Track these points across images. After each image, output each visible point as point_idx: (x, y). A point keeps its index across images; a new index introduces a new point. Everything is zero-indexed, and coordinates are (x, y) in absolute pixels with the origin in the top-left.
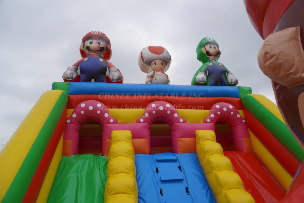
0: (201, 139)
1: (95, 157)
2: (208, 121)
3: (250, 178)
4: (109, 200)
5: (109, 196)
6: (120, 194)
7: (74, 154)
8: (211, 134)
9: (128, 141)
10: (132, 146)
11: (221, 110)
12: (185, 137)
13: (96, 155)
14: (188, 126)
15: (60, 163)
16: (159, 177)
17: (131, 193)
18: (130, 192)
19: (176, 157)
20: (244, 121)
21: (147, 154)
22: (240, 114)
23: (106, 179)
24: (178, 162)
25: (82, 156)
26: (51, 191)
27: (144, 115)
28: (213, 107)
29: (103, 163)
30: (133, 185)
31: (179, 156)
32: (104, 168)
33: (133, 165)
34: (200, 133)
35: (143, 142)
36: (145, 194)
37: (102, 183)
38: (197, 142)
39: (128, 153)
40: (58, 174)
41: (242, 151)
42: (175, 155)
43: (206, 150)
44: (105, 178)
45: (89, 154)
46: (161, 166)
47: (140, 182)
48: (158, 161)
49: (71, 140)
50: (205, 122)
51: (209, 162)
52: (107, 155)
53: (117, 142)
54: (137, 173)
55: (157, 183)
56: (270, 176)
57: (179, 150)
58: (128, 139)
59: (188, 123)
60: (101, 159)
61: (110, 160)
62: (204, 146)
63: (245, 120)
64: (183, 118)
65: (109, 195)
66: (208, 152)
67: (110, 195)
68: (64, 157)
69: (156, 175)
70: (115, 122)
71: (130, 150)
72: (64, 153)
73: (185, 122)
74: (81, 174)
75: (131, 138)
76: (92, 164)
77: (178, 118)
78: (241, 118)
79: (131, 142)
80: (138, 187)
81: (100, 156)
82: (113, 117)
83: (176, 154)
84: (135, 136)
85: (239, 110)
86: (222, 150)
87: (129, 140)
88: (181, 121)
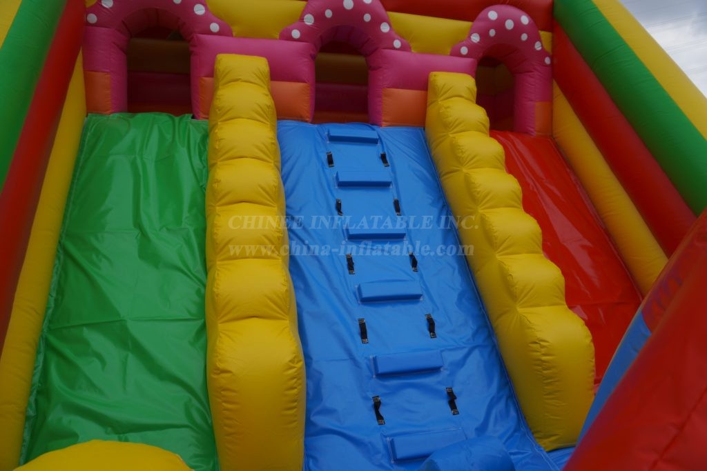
0: (442, 93)
1: (173, 121)
2: (464, 50)
3: (535, 190)
4: (219, 215)
5: (217, 208)
6: (243, 203)
7: (120, 111)
8: (466, 83)
9: (262, 84)
10: (270, 96)
11: (499, 25)
12: (402, 88)
13: (177, 114)
14: (412, 59)
15: (85, 129)
16: (335, 175)
17: (268, 202)
18: (269, 200)
19: (375, 132)
20: (547, 61)
21: (307, 122)
22: (544, 42)
23: (208, 172)
24: (379, 144)
25: (139, 116)
26: (70, 193)
27: (302, 19)
28: (481, 15)
29: (196, 136)
30: (274, 186)
31: (383, 131)
32: (200, 148)
33: (273, 141)
34: (440, 79)
35: (298, 92)
36: (301, 209)
37: (198, 182)
38: (429, 100)
39: (262, 112)
40: (83, 156)
41: (527, 132)
42: (373, 130)
43: (450, 119)
44: (204, 171)
45: (157, 113)
46: (338, 150)
47: (290, 183)
48: (334, 139)
49: (107, 72)
50: (456, 53)
51: (454, 147)
52: (207, 118)
53: (233, 83)
54: (283, 163)
55: (329, 186)
56: (578, 189)
57: (383, 118)
58: (260, 79)
59: (413, 51)
60: (190, 126)
61: (213, 127)
62: (449, 110)
63: (552, 58)
64: (401, 38)
65: (218, 204)
66: (455, 125)
67: (219, 206)
68: (94, 117)
69: (328, 170)
70: (225, 32)
71: (267, 106)
72: (92, 107)
73: (405, 48)
74: (142, 158)
75: (268, 78)
76: (169, 137)
77: (389, 38)
78: (543, 53)
79: (268, 89)
80: (286, 192)
81: (188, 117)
82: (219, 18)
83: (375, 127)
84: (277, 73)
85: (543, 30)
86: (488, 125)
87: (262, 81)
88: (397, 44)
